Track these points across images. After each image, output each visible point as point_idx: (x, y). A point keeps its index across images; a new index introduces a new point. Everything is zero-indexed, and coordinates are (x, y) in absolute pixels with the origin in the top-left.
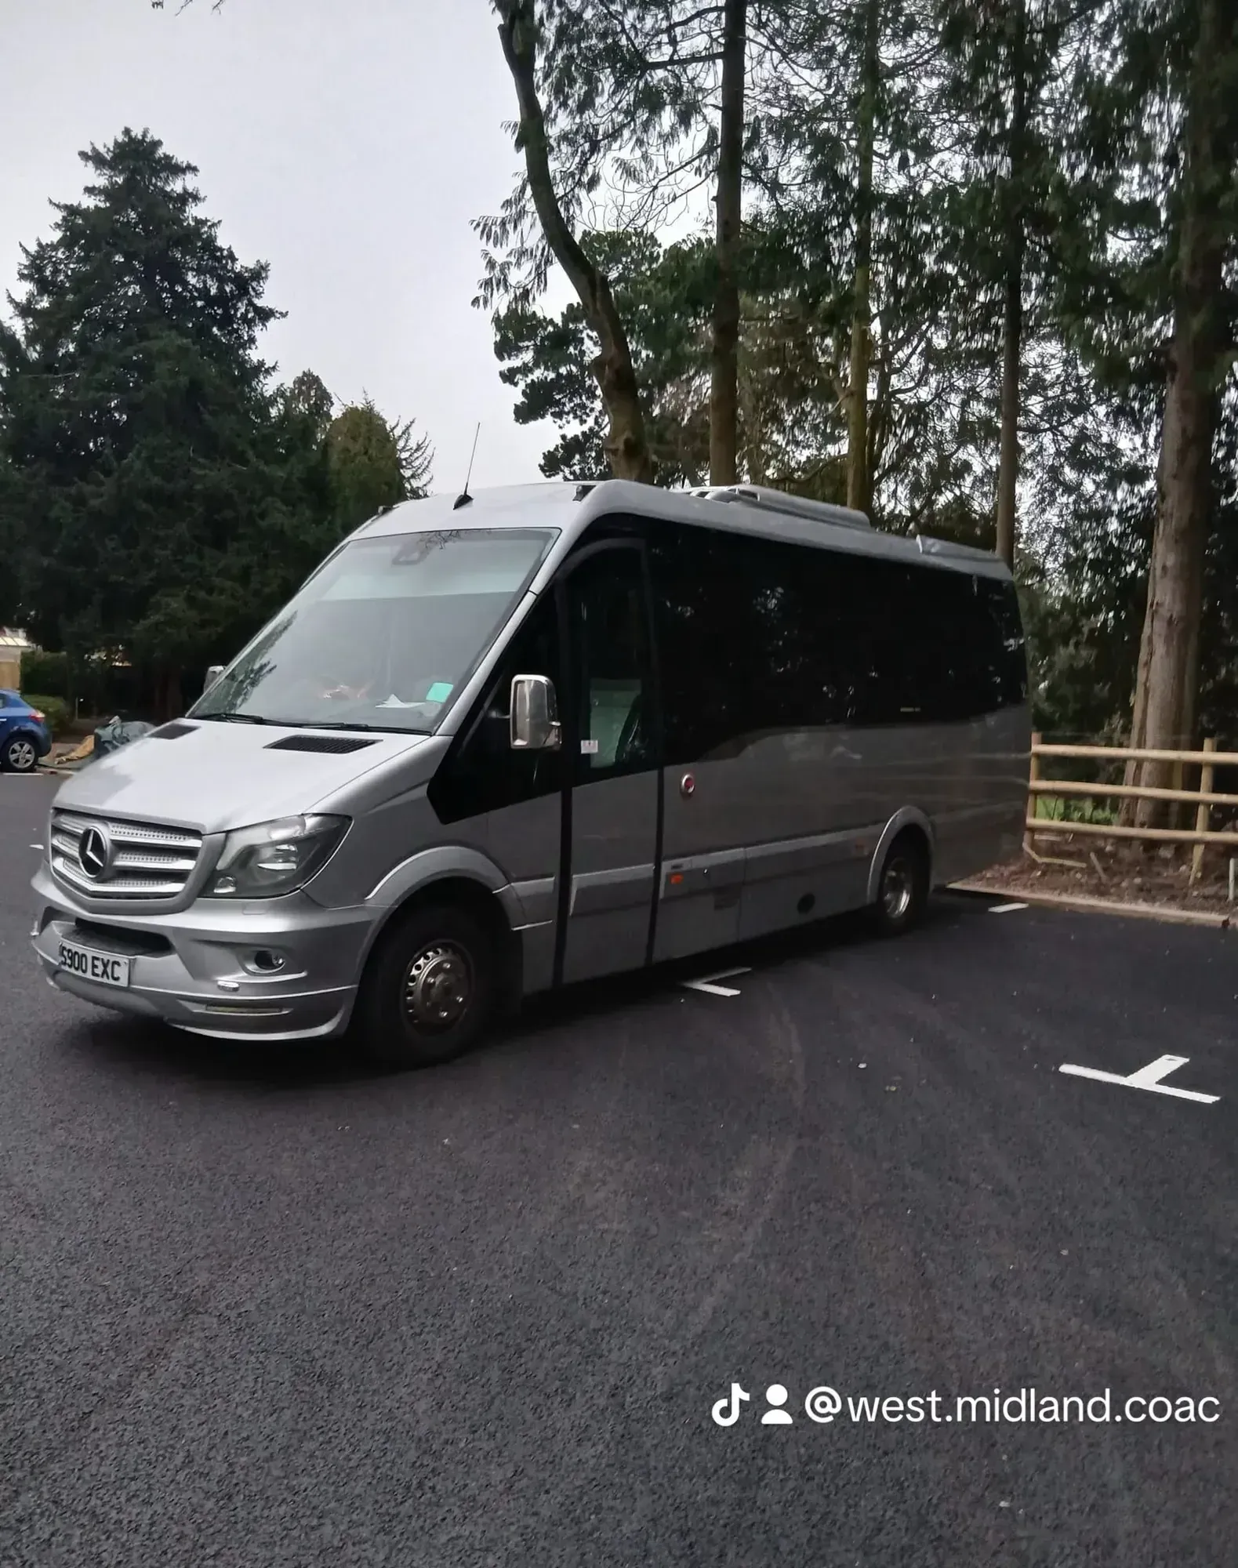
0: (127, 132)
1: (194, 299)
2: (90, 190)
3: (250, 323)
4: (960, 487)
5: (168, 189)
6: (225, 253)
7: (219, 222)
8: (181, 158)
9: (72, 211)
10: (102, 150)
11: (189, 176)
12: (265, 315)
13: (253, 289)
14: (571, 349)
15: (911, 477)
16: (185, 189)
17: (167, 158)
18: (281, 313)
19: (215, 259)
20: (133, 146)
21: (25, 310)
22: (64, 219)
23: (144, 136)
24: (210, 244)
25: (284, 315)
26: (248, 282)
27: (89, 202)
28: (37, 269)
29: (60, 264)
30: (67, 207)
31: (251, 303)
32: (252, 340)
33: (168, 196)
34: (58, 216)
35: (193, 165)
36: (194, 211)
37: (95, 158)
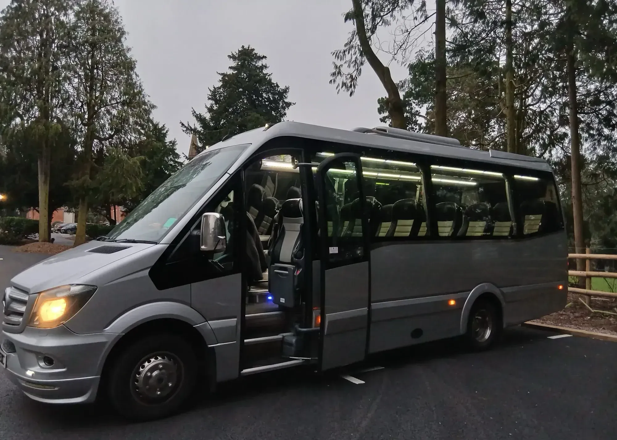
0: (243, 47)
1: (265, 102)
2: (230, 68)
3: (284, 108)
4: (563, 143)
5: (257, 65)
6: (275, 85)
7: (272, 74)
8: (260, 54)
9: (224, 75)
10: (235, 54)
11: (264, 60)
12: (288, 105)
13: (284, 96)
14: (407, 108)
15: (541, 142)
16: (262, 65)
17: (256, 54)
18: (293, 103)
19: (271, 87)
20: (244, 51)
21: (210, 110)
22: (222, 78)
23: (249, 48)
24: (270, 82)
25: (294, 104)
26: (282, 94)
27: (230, 72)
28: (214, 96)
29: (221, 94)
30: (222, 74)
31: (284, 101)
32: (285, 114)
33: (257, 67)
34: (220, 77)
35: (265, 56)
36: (265, 71)
37: (233, 57)
